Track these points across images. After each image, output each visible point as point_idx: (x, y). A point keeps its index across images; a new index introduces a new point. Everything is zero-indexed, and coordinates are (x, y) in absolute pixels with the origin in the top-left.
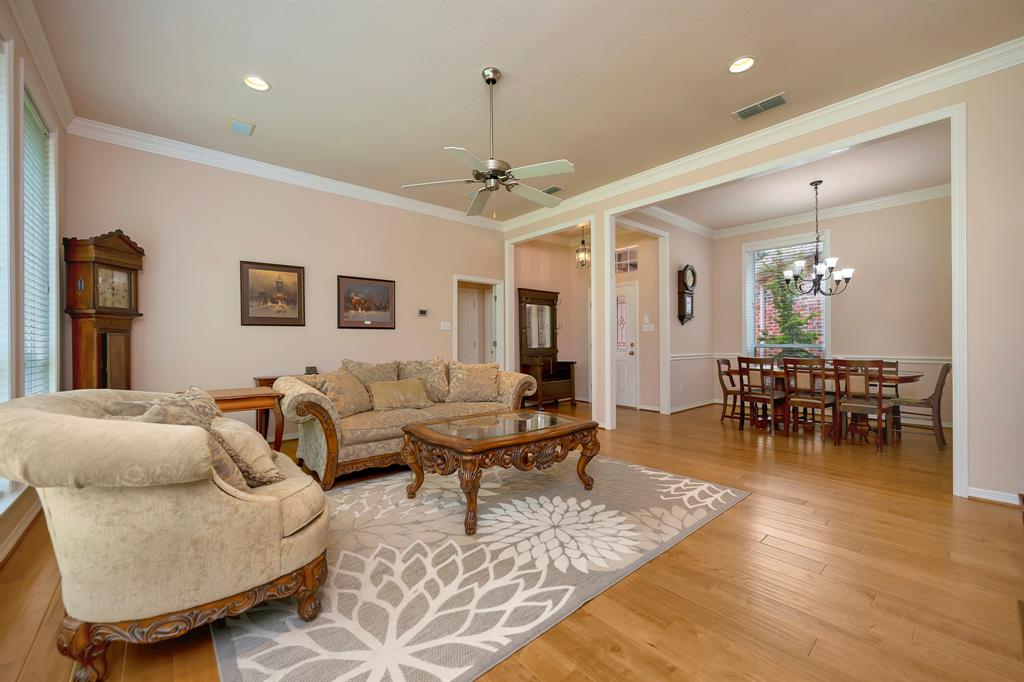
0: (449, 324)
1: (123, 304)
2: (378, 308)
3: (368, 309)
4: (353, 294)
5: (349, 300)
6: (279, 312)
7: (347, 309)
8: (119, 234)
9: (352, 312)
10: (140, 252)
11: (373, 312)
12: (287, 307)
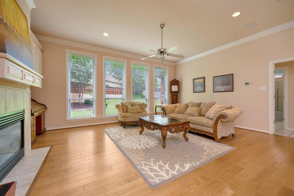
1: (177, 90)
2: (226, 85)
4: (218, 81)
7: (216, 86)
8: (175, 79)
11: (224, 86)
12: (201, 88)
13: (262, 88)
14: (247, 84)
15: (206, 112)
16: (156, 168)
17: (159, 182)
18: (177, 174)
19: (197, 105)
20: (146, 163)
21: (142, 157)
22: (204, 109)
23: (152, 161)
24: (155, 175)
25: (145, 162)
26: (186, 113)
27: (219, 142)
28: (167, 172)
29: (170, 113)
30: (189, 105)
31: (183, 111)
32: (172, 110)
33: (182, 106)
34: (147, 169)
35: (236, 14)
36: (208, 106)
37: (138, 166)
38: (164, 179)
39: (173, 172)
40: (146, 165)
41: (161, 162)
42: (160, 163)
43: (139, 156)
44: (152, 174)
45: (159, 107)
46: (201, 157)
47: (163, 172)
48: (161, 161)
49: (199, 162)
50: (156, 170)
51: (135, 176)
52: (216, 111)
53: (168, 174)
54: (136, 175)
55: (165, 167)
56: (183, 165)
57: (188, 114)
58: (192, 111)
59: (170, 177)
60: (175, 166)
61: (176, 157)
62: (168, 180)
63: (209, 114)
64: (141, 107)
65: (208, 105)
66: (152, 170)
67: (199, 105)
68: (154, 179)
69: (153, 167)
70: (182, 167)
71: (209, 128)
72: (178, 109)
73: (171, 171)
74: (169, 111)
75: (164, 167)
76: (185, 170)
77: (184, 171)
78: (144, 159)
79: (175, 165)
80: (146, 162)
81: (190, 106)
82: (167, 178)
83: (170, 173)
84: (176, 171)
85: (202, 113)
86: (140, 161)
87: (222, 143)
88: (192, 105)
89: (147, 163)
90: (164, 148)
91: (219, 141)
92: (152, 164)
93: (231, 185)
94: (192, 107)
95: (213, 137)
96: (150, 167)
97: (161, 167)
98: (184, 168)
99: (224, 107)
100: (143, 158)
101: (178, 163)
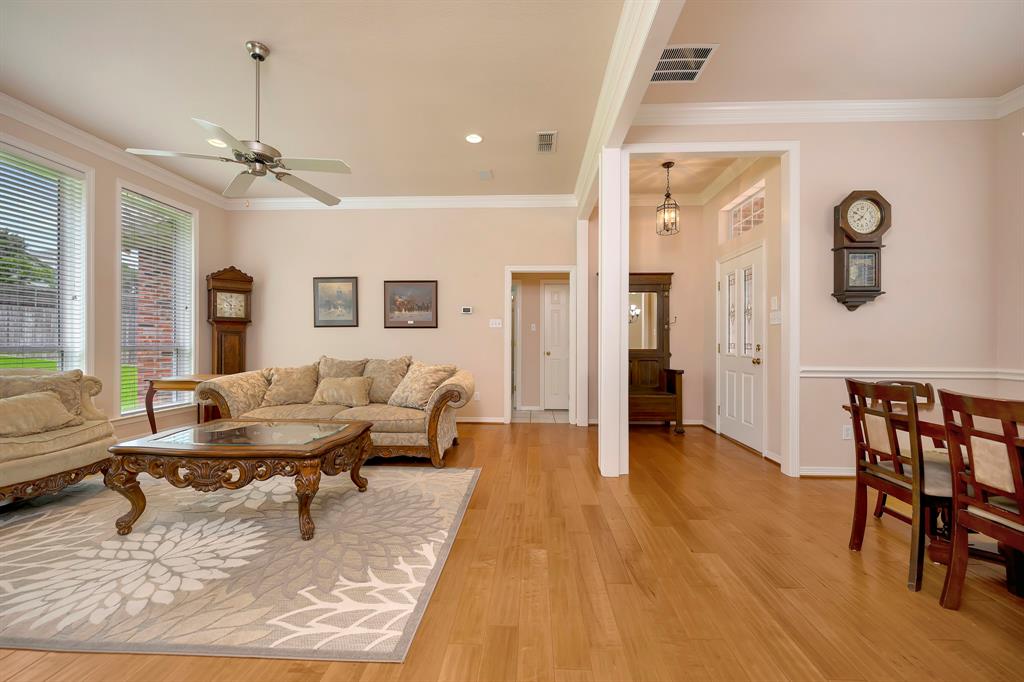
0: (499, 321)
1: (241, 314)
2: (420, 308)
3: (411, 309)
4: (397, 297)
5: (394, 302)
6: (339, 315)
7: (392, 310)
8: (233, 269)
9: (397, 313)
10: (250, 280)
11: (415, 313)
12: (344, 311)
13: (494, 323)
14: (466, 310)
15: (389, 388)
16: (348, 605)
17: (400, 633)
18: (424, 584)
19: (356, 368)
20: (295, 615)
21: (251, 606)
22: (383, 379)
23: (308, 595)
24: (369, 624)
25: (288, 614)
26: (317, 397)
27: (444, 466)
28: (392, 595)
29: (249, 407)
30: (322, 370)
31: (304, 393)
32: (253, 396)
33: (295, 376)
34: (316, 627)
35: (474, 139)
36: (395, 372)
37: (272, 641)
38: (405, 617)
39: (410, 586)
40: (302, 620)
41: (343, 581)
42: (345, 586)
43: (232, 610)
44: (355, 629)
45: (177, 386)
46: (436, 515)
47: (382, 602)
48: (341, 578)
49: (443, 529)
50: (357, 611)
51: (299, 674)
52: (426, 383)
53: (402, 599)
54: (300, 671)
55: (375, 588)
56: (416, 555)
57: (325, 404)
58: (342, 392)
59: (415, 602)
60: (396, 569)
61: (376, 546)
62: (417, 609)
63: (406, 394)
64: (60, 393)
65: (394, 368)
66: (344, 620)
67: (360, 368)
68: (376, 636)
69: (335, 610)
70: (418, 562)
71: (414, 435)
72: (282, 389)
73: (401, 585)
74: (242, 399)
75: (371, 588)
76: (433, 564)
77: (431, 568)
78: (270, 609)
79: (396, 566)
80: (291, 613)
81: (328, 375)
82: (410, 609)
83: (403, 592)
84: (412, 578)
85: (379, 395)
86: (260, 623)
87: (449, 467)
88: (334, 370)
89: (300, 613)
90: (309, 539)
91: (442, 463)
92: (321, 605)
93: (533, 542)
94: (336, 375)
95: (427, 456)
96: (325, 616)
97: (359, 595)
98: (426, 561)
99: (445, 371)
100: (260, 606)
101: (397, 557)
